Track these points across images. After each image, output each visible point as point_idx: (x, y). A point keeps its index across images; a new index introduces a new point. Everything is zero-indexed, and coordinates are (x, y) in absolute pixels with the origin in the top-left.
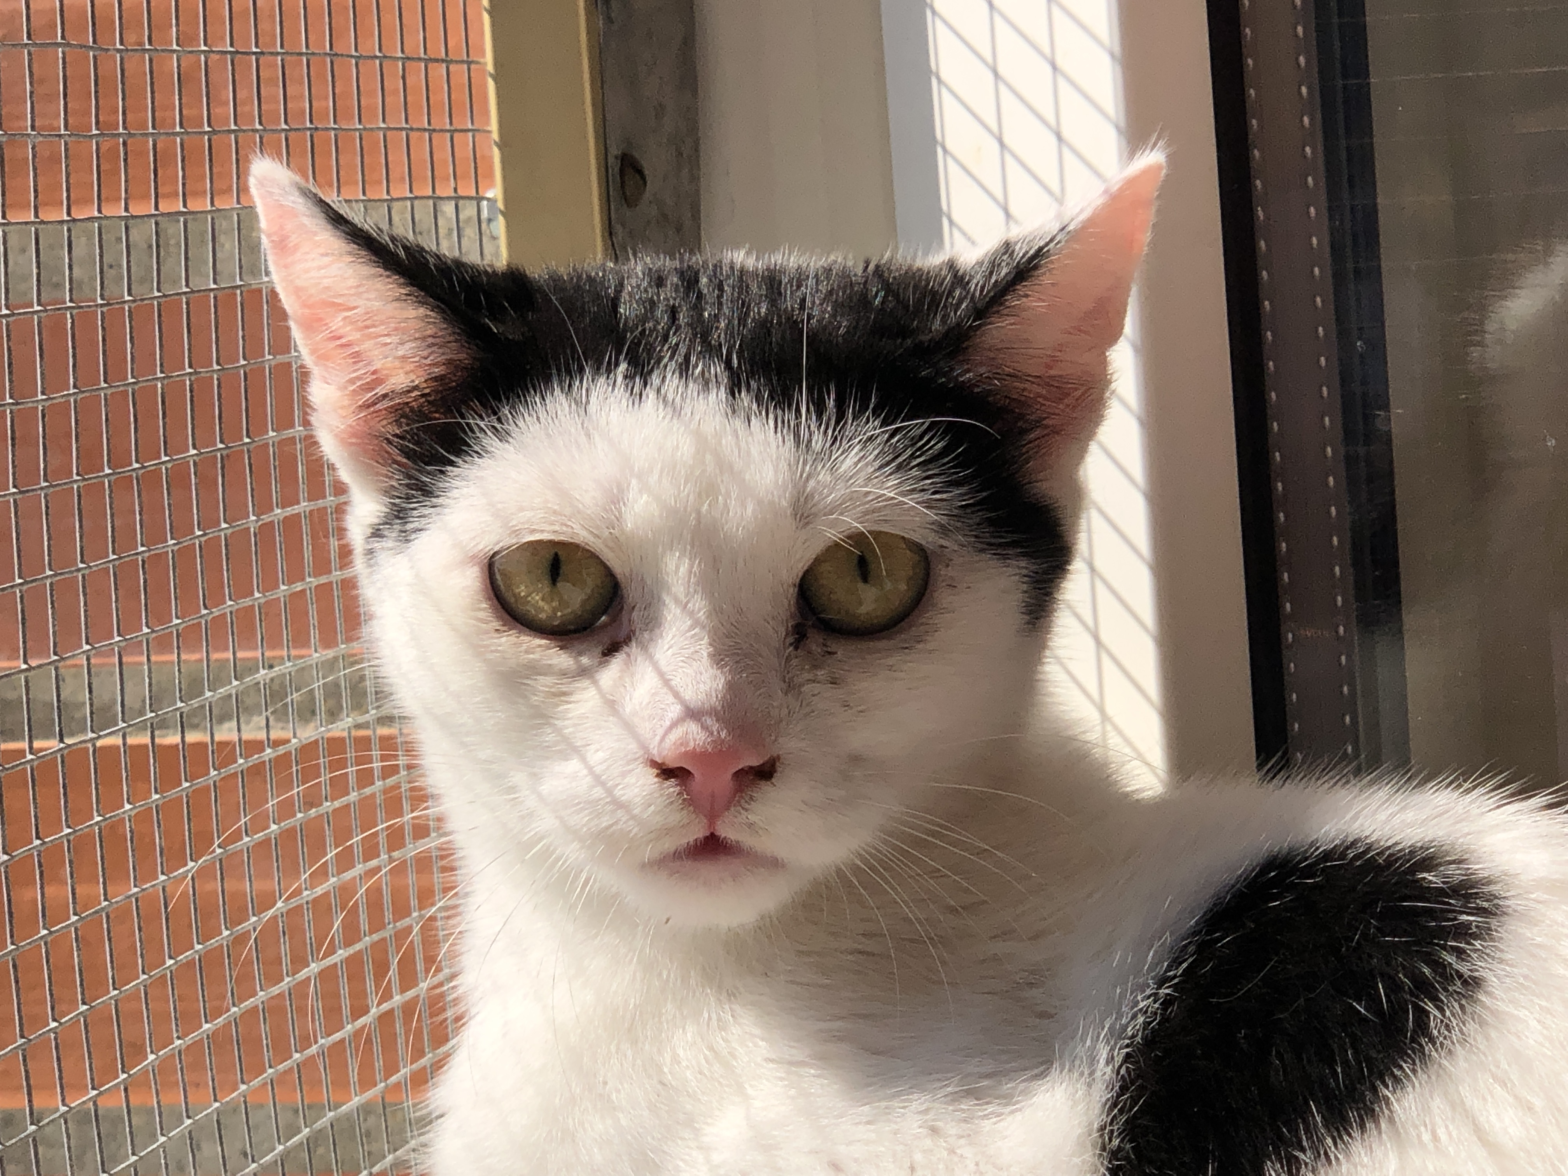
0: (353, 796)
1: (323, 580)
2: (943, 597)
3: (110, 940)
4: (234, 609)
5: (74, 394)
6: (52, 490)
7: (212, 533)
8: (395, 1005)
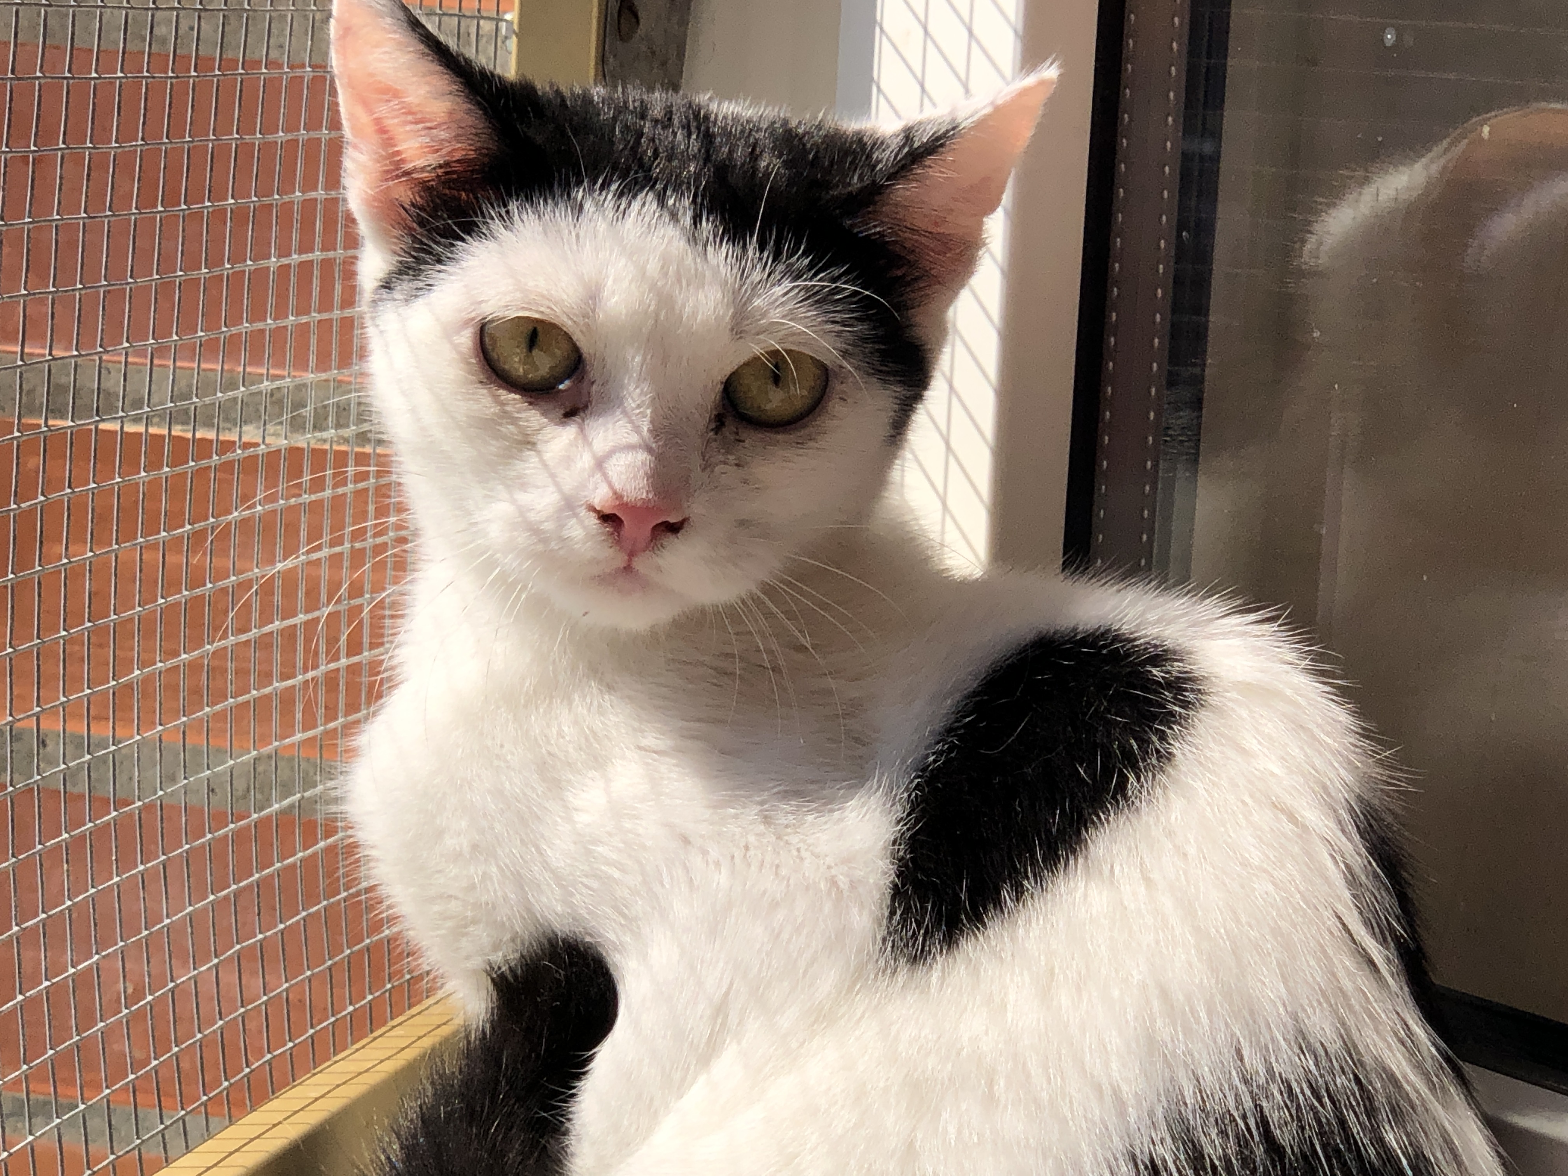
0: (328, 493)
1: (325, 316)
2: (835, 406)
3: (116, 575)
4: (248, 330)
5: (141, 145)
6: (114, 218)
7: (238, 267)
8: (341, 666)
